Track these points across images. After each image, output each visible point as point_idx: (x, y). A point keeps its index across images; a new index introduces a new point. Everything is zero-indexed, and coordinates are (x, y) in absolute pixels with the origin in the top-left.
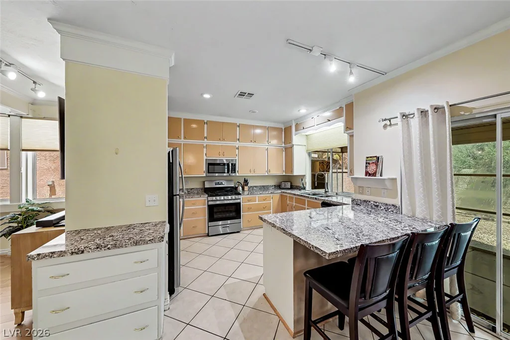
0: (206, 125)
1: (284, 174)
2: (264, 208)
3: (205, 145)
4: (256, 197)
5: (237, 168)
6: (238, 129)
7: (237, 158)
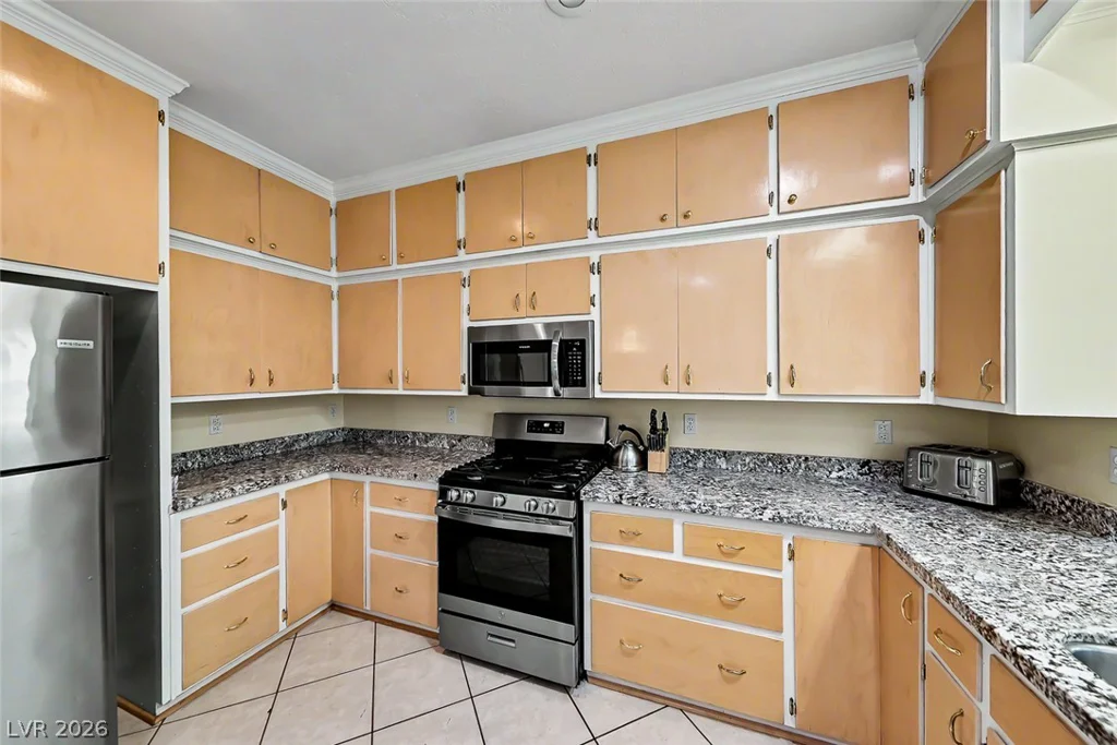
0: (462, 194)
1: (927, 397)
3: (465, 274)
4: (670, 523)
5: (597, 362)
6: (592, 171)
7: (595, 314)
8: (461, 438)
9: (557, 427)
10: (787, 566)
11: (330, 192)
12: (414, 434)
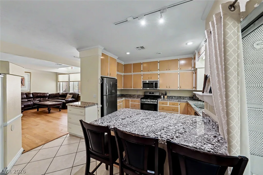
0: (142, 65)
1: (194, 89)
2: (173, 110)
3: (142, 74)
4: (167, 102)
5: (159, 85)
6: (158, 64)
7: (159, 80)
8: (139, 95)
9: (153, 93)
10: (179, 106)
11: (123, 63)
12: (132, 95)
